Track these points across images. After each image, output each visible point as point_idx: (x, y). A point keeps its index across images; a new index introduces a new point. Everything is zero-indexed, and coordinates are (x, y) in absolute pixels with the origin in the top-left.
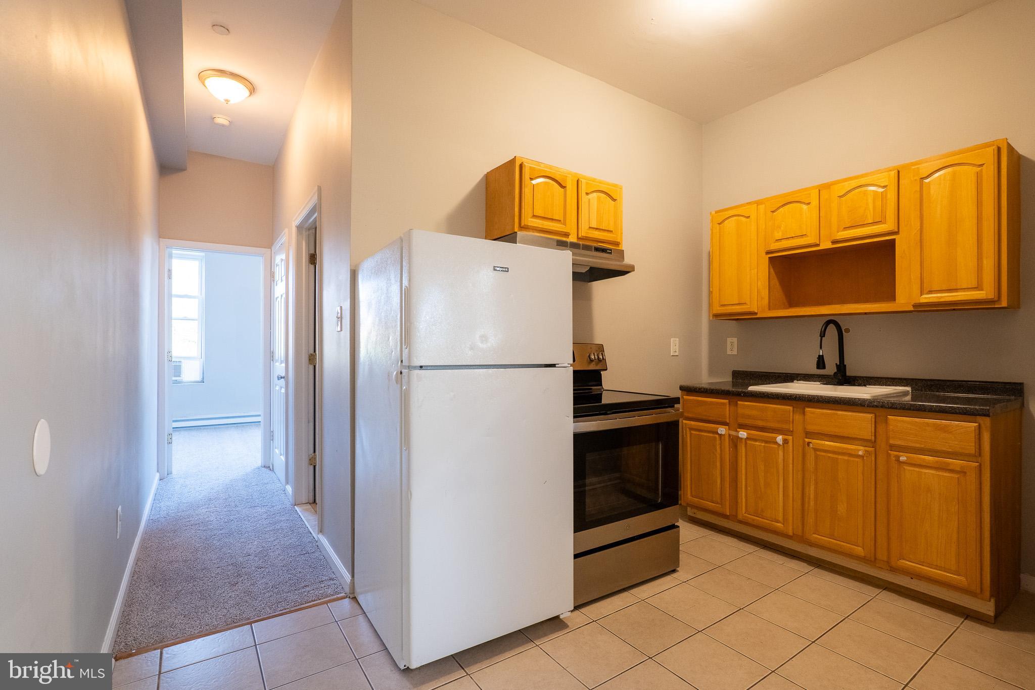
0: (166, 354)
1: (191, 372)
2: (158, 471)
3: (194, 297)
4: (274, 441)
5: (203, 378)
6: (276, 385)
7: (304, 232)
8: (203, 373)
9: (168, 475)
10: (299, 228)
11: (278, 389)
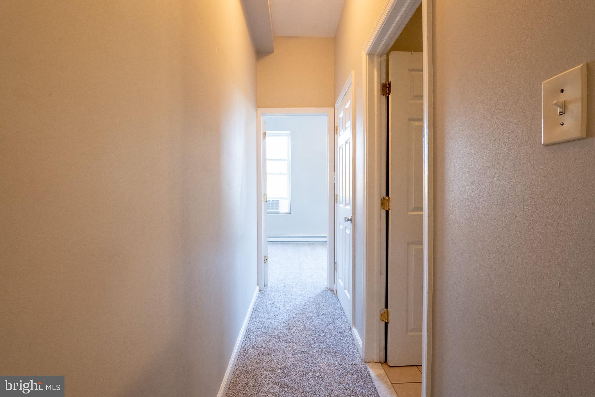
0: (262, 197)
1: (284, 208)
2: (258, 284)
3: (285, 160)
4: (338, 271)
5: (290, 211)
6: (339, 224)
7: (376, 59)
8: (290, 208)
9: (265, 286)
10: (371, 55)
11: (342, 228)
